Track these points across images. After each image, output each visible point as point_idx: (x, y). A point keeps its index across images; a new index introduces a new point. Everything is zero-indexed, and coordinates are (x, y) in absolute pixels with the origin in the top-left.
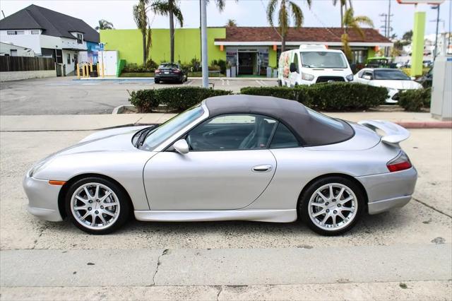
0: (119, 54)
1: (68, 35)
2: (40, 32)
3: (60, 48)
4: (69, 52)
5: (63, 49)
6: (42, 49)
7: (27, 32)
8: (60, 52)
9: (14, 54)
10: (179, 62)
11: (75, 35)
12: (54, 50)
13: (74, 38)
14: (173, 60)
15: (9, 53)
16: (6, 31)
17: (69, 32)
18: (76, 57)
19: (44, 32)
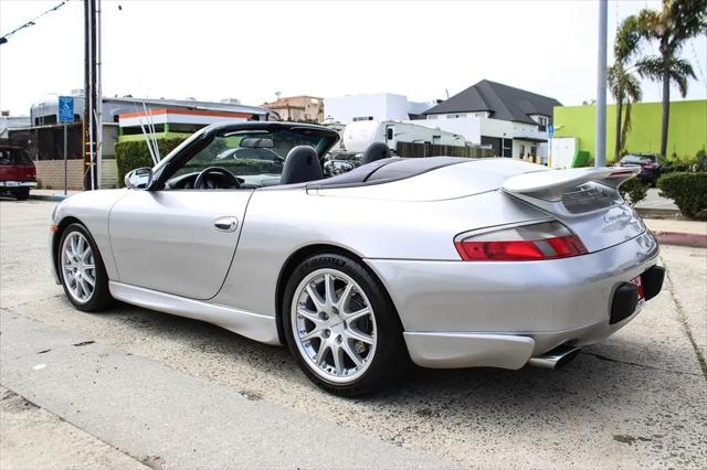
0: (579, 142)
1: (525, 118)
2: (487, 114)
3: (509, 136)
4: (523, 143)
5: (515, 138)
6: (482, 137)
7: (471, 116)
8: (509, 142)
9: (437, 142)
10: (675, 155)
11: (536, 118)
12: (501, 139)
13: (534, 124)
14: (664, 151)
15: (430, 139)
16: (445, 115)
17: (528, 115)
18: (534, 151)
19: (492, 114)
